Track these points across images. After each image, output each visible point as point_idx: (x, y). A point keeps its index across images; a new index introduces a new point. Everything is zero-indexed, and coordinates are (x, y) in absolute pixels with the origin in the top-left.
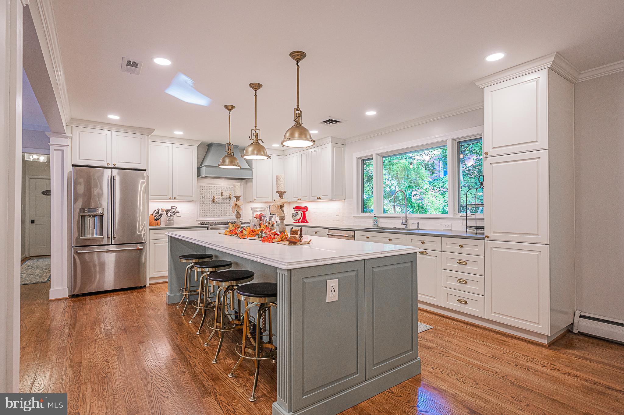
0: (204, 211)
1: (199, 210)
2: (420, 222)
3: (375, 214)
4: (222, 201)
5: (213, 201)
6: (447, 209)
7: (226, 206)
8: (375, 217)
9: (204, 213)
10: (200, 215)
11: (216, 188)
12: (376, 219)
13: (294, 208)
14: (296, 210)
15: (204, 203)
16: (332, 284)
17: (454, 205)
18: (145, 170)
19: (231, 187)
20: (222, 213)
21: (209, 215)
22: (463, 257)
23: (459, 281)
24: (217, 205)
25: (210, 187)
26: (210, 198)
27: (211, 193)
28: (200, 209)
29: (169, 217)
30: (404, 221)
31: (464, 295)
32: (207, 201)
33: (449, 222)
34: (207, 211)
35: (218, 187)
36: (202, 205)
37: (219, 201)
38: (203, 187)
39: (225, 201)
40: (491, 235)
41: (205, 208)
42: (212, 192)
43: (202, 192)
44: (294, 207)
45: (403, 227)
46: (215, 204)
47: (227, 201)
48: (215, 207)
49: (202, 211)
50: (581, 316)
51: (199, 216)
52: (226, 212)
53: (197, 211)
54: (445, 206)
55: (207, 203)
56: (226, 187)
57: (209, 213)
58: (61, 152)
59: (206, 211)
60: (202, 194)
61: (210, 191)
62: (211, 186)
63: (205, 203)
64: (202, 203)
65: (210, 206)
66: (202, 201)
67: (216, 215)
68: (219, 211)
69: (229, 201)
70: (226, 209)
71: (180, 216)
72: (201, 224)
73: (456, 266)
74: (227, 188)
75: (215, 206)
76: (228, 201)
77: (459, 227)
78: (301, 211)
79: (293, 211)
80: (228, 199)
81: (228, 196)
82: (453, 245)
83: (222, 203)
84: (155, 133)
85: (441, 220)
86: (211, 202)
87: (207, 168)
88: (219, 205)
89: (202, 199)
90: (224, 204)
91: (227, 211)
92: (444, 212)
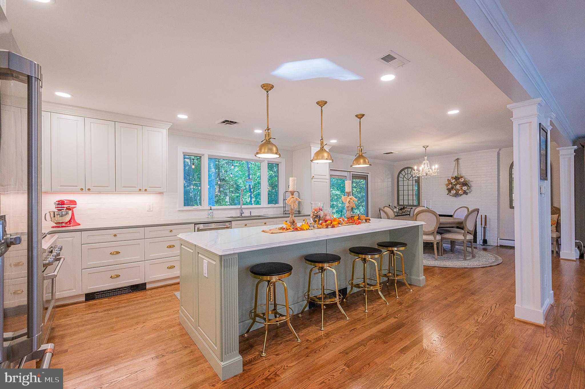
3: (211, 207)
8: (211, 209)
12: (212, 211)
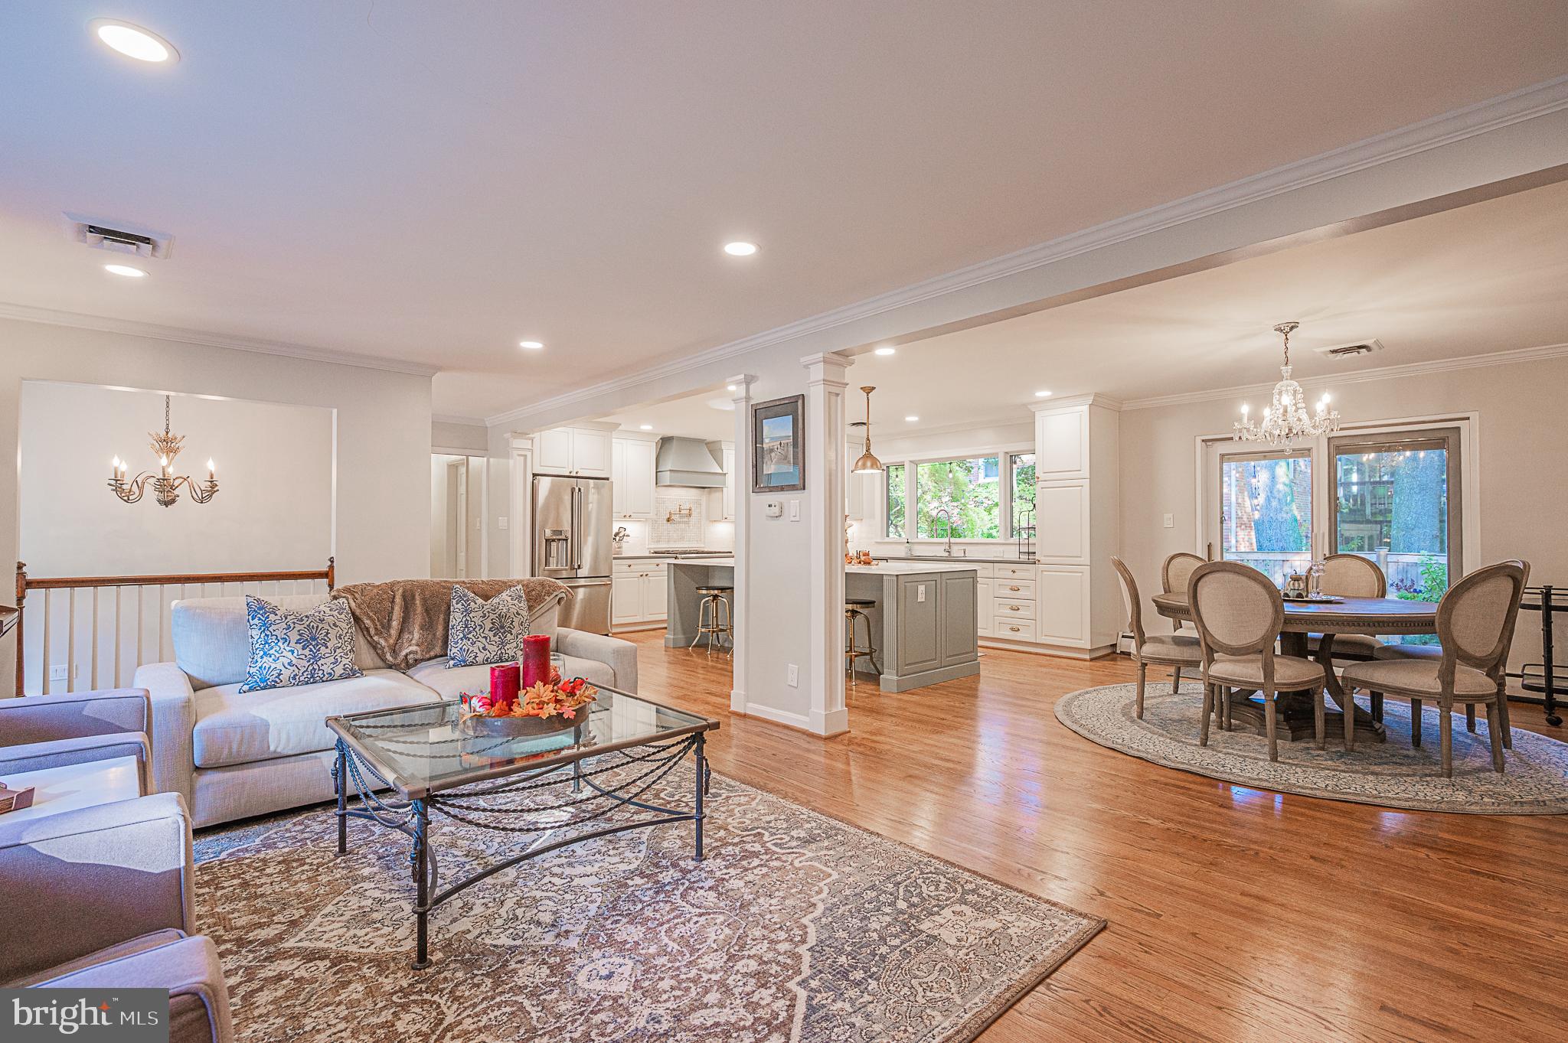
0: (656, 535)
1: (650, 533)
2: (968, 548)
4: (680, 520)
5: (668, 520)
6: (994, 532)
7: (684, 527)
9: (656, 538)
10: (652, 540)
11: (674, 501)
15: (657, 522)
16: (922, 588)
17: (1006, 529)
18: (607, 479)
19: (693, 500)
20: (679, 537)
21: (662, 540)
22: (1015, 583)
23: (1012, 609)
24: (672, 526)
25: (668, 500)
26: (665, 515)
27: (667, 508)
29: (618, 542)
30: (947, 547)
31: (1016, 622)
32: (661, 520)
33: (1001, 548)
35: (677, 499)
36: (654, 526)
37: (676, 520)
38: (661, 499)
39: (683, 520)
40: (1043, 559)
41: (658, 530)
42: (669, 506)
43: (657, 507)
45: (947, 554)
48: (670, 529)
49: (654, 535)
50: (1123, 637)
51: (650, 541)
52: (683, 536)
53: (649, 535)
54: (991, 528)
55: (661, 523)
56: (687, 500)
57: (662, 537)
58: (522, 458)
59: (660, 534)
60: (658, 510)
61: (667, 505)
62: (670, 499)
63: (659, 523)
64: (655, 522)
65: (665, 527)
66: (655, 520)
68: (675, 535)
70: (684, 531)
71: (628, 541)
72: (656, 553)
73: (1008, 592)
75: (669, 525)
76: (686, 519)
77: (1012, 554)
80: (687, 516)
81: (687, 512)
82: (1005, 571)
83: (680, 522)
84: (620, 428)
85: (992, 546)
86: (665, 522)
87: (673, 474)
88: (675, 525)
89: (656, 517)
90: (681, 525)
91: (685, 535)
92: (990, 536)
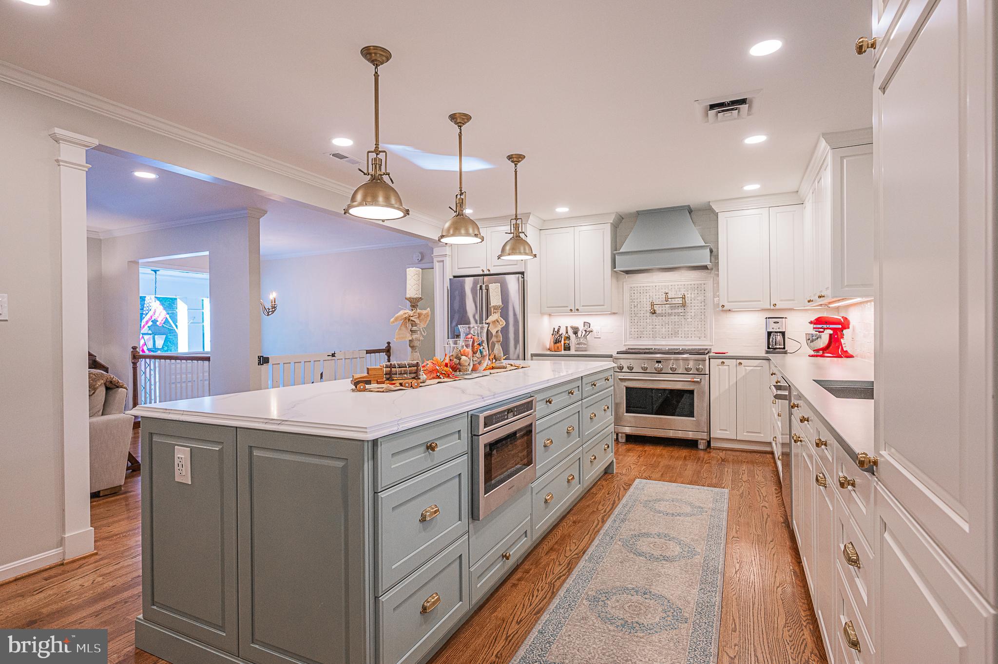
0: (636, 330)
1: (628, 328)
4: (670, 311)
5: (654, 313)
7: (677, 320)
9: (637, 333)
10: (631, 336)
11: (657, 288)
13: (811, 323)
14: (815, 326)
15: (637, 315)
18: (522, 273)
19: (688, 285)
20: (670, 333)
21: (644, 336)
24: (661, 318)
25: (647, 288)
26: (646, 306)
27: (648, 298)
28: (629, 326)
29: (579, 338)
32: (642, 312)
34: (642, 330)
35: (662, 286)
36: (633, 319)
37: (664, 312)
38: (636, 289)
39: (676, 311)
41: (639, 323)
42: (651, 295)
43: (633, 298)
44: (813, 320)
46: (656, 318)
47: (680, 311)
48: (656, 322)
49: (633, 330)
51: (628, 337)
52: (677, 331)
53: (626, 330)
55: (642, 315)
56: (678, 285)
57: (645, 333)
58: (441, 263)
59: (641, 328)
60: (634, 301)
61: (648, 295)
62: (649, 286)
63: (639, 315)
64: (633, 315)
65: (648, 321)
66: (633, 312)
67: (657, 335)
68: (664, 329)
69: (682, 311)
70: (678, 325)
71: (598, 337)
74: (680, 286)
75: (656, 320)
78: (828, 328)
79: (810, 329)
80: (681, 306)
81: (680, 301)
83: (670, 315)
86: (648, 314)
88: (664, 318)
89: (633, 309)
90: (673, 317)
91: (680, 330)
